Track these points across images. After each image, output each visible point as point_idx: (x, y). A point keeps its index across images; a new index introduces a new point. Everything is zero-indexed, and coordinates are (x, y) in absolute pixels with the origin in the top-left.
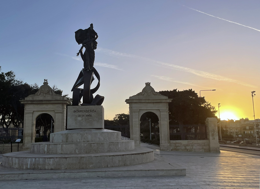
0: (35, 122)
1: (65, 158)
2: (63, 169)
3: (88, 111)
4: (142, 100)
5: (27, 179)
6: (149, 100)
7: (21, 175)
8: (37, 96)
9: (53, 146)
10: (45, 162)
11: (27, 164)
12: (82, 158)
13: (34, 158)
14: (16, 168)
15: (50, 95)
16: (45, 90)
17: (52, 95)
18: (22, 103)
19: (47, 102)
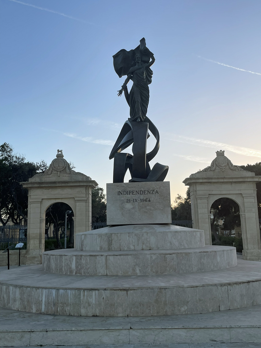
0: (44, 217)
1: (124, 290)
2: (120, 315)
3: (143, 192)
4: (212, 178)
5: (41, 346)
6: (224, 178)
7: (27, 336)
8: (48, 176)
9: (88, 258)
10: (80, 298)
11: (40, 303)
12: (163, 291)
13: (54, 288)
14: (15, 309)
15: (66, 173)
16: (59, 166)
17: (70, 174)
18: (24, 186)
19: (63, 185)
